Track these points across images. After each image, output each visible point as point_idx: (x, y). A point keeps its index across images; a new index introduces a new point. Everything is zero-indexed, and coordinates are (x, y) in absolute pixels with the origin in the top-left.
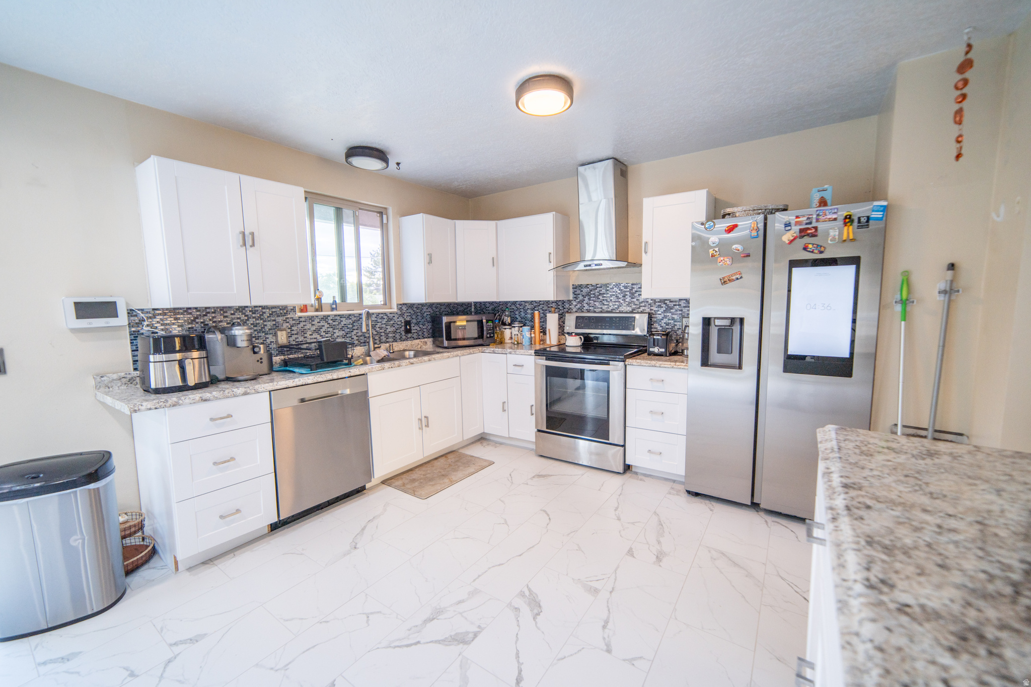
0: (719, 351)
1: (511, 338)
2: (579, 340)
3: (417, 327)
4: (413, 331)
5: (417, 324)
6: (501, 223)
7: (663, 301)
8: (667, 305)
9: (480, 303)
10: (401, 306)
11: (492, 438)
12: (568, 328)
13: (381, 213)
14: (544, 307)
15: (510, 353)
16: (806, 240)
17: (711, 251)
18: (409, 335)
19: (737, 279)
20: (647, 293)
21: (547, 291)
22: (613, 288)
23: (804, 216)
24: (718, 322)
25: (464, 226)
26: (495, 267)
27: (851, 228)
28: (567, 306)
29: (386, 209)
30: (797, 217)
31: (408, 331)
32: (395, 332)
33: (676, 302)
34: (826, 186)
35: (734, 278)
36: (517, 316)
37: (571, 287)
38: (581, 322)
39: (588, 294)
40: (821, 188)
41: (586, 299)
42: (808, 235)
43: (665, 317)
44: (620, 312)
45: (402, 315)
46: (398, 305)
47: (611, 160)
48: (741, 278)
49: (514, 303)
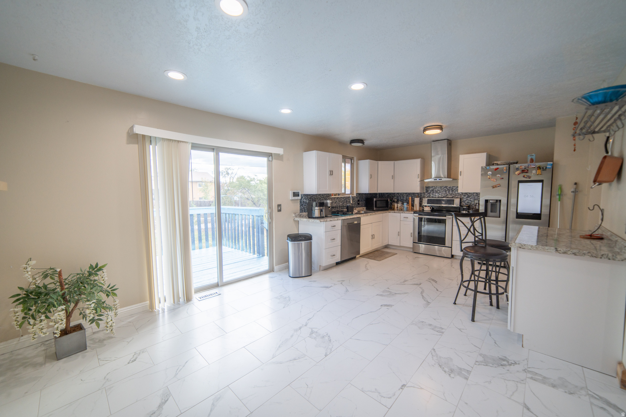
0: (491, 212)
1: (397, 208)
2: (430, 208)
3: (361, 203)
4: (360, 204)
5: (361, 201)
6: (396, 162)
7: (466, 193)
8: (468, 195)
9: (382, 193)
10: (357, 194)
11: (391, 247)
12: (424, 204)
13: (352, 159)
14: (414, 195)
15: (402, 213)
16: (524, 174)
17: (488, 177)
18: (359, 205)
19: (499, 186)
20: (460, 191)
21: (417, 189)
22: (444, 188)
23: (523, 166)
24: (491, 201)
25: (382, 164)
26: (393, 179)
27: (540, 171)
28: (423, 195)
29: (353, 157)
30: (521, 166)
31: (358, 204)
32: (355, 204)
33: (472, 194)
34: (533, 154)
35: (497, 186)
36: (399, 199)
37: (425, 187)
38: (429, 202)
39: (433, 190)
40: (531, 155)
41: (432, 192)
42: (525, 172)
43: (467, 200)
44: (447, 198)
45: (357, 198)
46: (356, 194)
47: (446, 140)
48: (500, 186)
49: (398, 193)
